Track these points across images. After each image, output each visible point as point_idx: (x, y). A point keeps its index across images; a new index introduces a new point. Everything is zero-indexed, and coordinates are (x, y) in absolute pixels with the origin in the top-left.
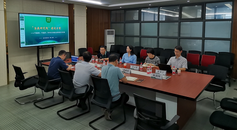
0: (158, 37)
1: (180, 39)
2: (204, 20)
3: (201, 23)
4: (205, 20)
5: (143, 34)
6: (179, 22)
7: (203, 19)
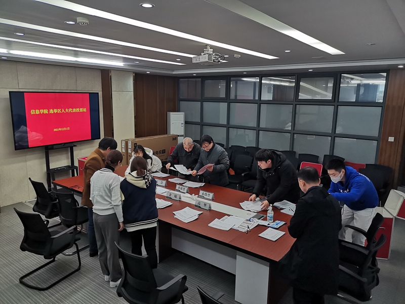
0: (258, 129)
1: (294, 134)
2: (336, 104)
3: (331, 109)
4: (338, 104)
5: (232, 123)
6: (294, 105)
7: (335, 101)
